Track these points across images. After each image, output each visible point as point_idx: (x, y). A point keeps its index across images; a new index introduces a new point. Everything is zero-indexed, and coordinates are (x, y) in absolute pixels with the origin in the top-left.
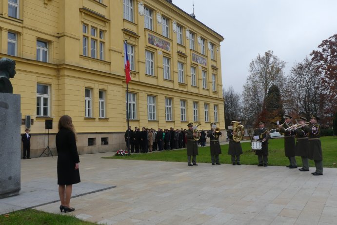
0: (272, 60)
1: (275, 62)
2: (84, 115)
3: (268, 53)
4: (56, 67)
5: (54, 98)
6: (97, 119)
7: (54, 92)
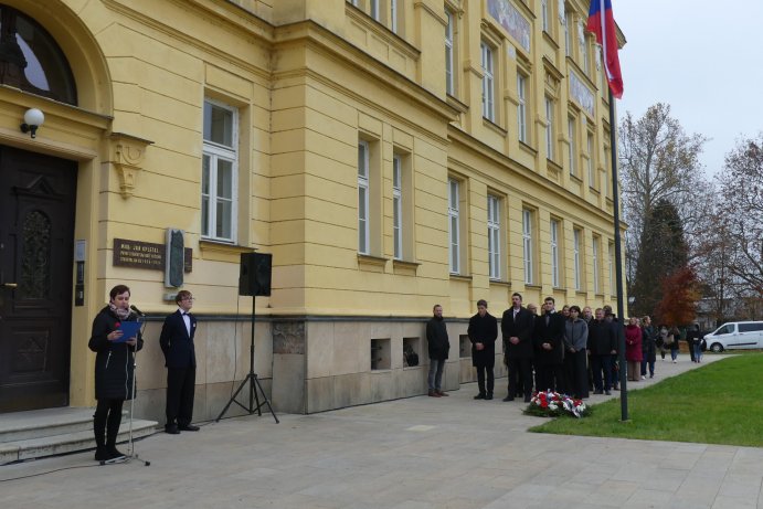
0: (664, 130)
1: (672, 137)
2: (357, 246)
3: (655, 112)
4: (267, 36)
5: (257, 164)
6: (389, 265)
7: (257, 138)
